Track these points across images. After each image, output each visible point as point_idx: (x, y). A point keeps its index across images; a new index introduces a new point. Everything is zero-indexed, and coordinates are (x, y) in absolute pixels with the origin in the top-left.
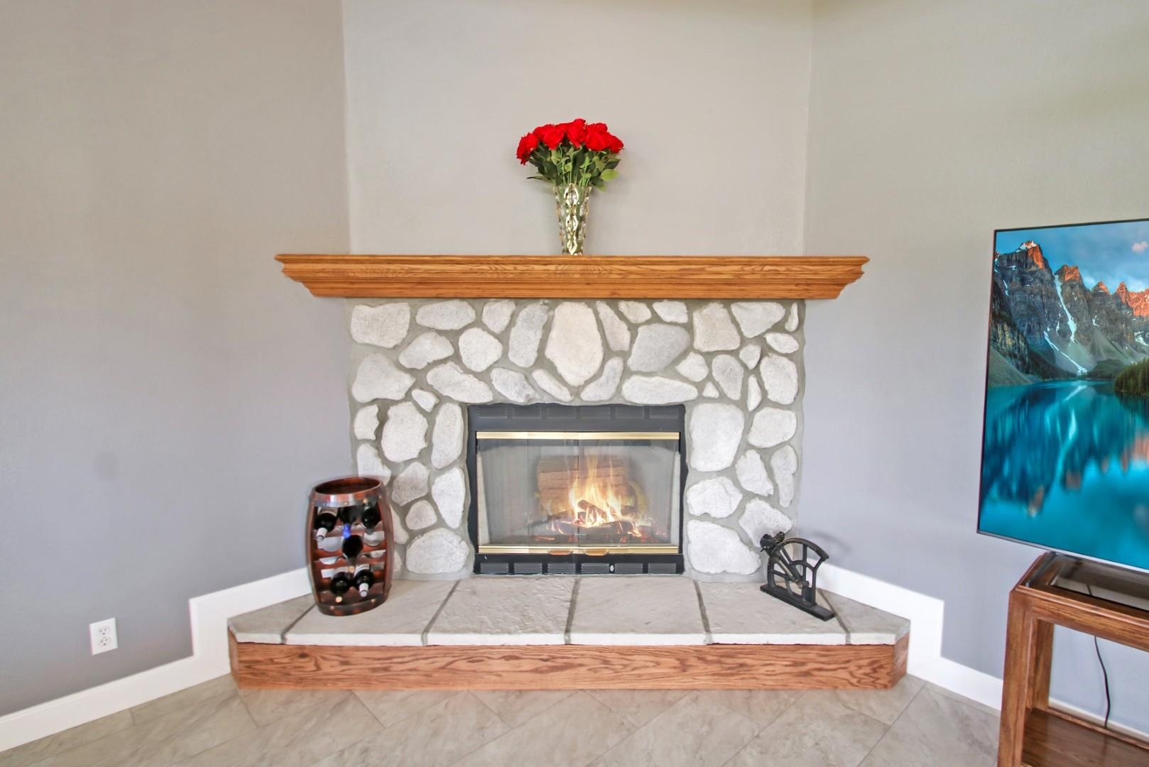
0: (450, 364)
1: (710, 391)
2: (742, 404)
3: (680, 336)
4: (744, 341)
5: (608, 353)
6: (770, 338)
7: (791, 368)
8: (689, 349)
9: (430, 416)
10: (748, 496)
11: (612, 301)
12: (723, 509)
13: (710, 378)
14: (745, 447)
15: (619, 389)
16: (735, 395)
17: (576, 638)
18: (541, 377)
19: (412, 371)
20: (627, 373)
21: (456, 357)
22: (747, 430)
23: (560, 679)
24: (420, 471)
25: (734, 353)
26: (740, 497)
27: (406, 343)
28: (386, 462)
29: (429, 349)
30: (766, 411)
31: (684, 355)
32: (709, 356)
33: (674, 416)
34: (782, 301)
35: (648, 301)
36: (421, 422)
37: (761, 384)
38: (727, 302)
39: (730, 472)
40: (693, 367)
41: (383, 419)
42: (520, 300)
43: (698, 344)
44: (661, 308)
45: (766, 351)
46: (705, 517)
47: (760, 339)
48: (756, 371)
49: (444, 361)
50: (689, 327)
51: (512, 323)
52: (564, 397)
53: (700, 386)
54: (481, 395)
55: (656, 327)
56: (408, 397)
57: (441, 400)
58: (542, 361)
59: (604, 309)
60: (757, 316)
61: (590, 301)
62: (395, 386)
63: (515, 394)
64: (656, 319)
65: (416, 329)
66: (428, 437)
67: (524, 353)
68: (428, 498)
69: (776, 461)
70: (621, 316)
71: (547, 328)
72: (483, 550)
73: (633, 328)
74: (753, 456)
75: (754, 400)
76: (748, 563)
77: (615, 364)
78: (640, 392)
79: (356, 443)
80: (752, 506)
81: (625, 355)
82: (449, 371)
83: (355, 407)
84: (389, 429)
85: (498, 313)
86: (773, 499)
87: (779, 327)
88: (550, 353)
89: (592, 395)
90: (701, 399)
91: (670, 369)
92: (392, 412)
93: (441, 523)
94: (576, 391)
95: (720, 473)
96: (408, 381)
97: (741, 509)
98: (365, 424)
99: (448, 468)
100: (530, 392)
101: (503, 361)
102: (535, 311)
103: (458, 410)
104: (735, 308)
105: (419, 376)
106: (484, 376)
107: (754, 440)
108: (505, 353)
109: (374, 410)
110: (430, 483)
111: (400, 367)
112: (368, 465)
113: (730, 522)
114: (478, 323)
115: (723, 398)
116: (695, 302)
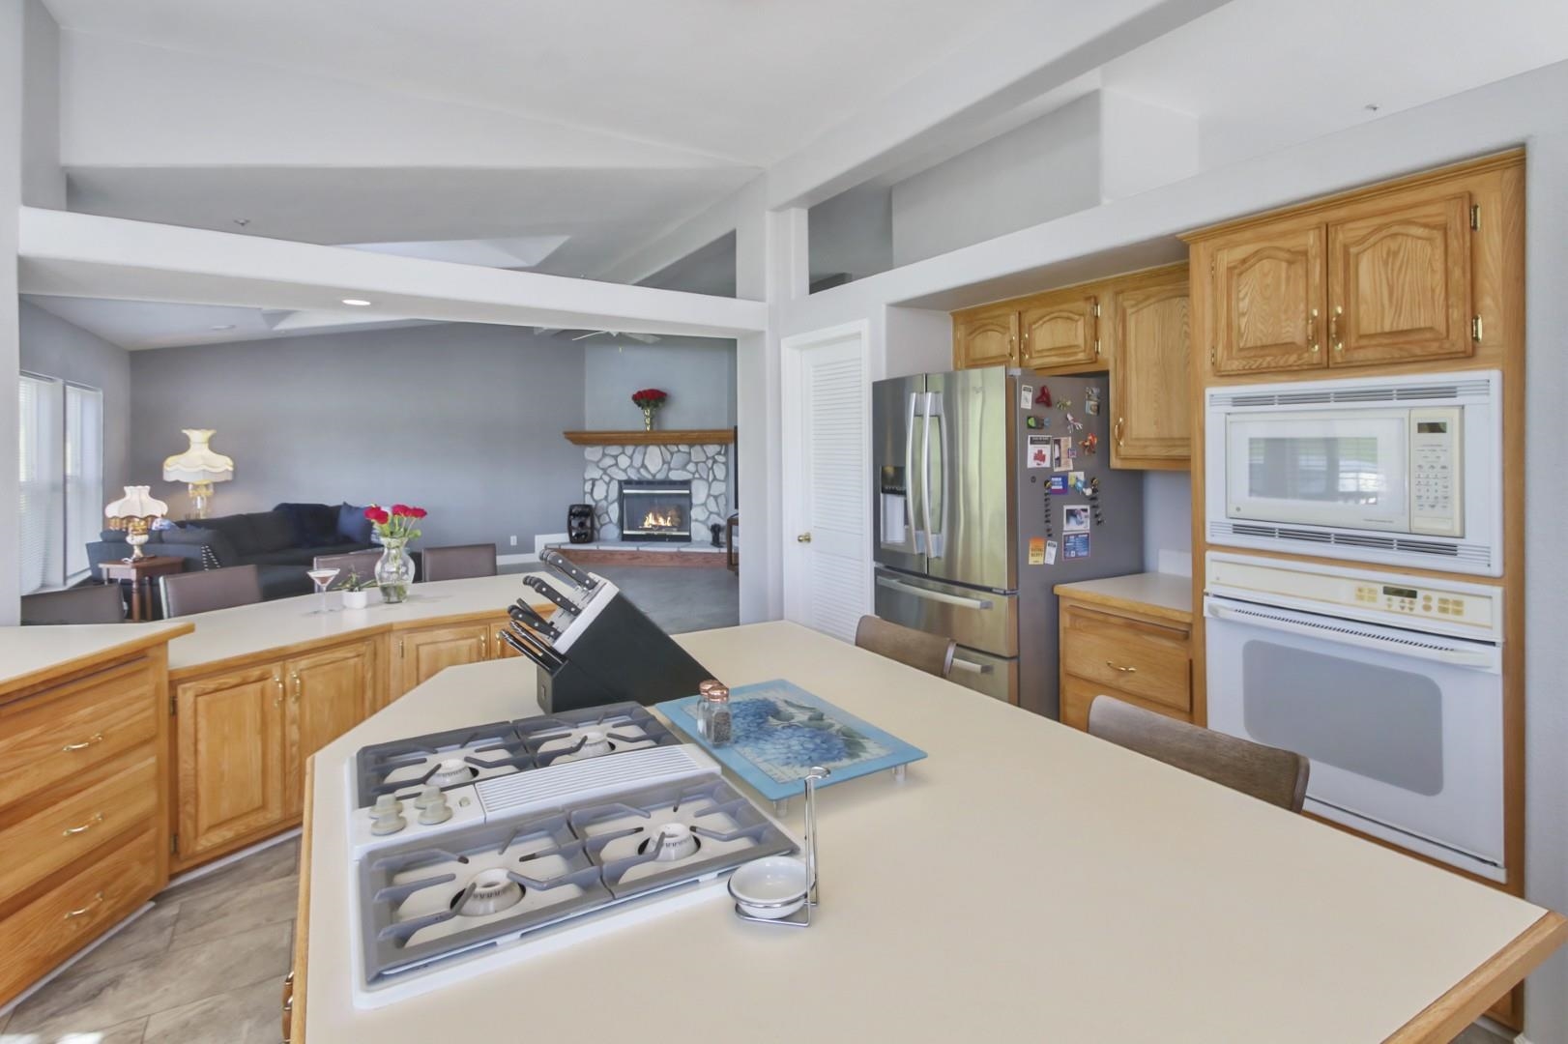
0: (614, 467)
1: (697, 476)
2: (707, 480)
3: (686, 456)
4: (708, 458)
5: (664, 462)
6: (716, 457)
7: (723, 467)
8: (690, 461)
9: (608, 484)
10: (711, 513)
11: (665, 445)
12: (702, 517)
13: (697, 471)
14: (709, 495)
15: (667, 475)
16: (705, 477)
17: (641, 549)
18: (642, 470)
19: (602, 469)
20: (670, 469)
21: (616, 464)
22: (709, 490)
23: (636, 562)
24: (604, 503)
25: (705, 462)
26: (707, 513)
27: (600, 460)
28: (594, 500)
29: (608, 461)
30: (715, 482)
31: (688, 463)
32: (697, 463)
33: (686, 484)
34: (718, 444)
35: (677, 445)
36: (605, 487)
37: (713, 473)
38: (702, 445)
39: (704, 504)
40: (691, 467)
41: (593, 485)
42: (637, 445)
43: (693, 458)
44: (680, 447)
45: (715, 461)
46: (696, 520)
47: (713, 457)
48: (712, 468)
49: (612, 466)
50: (690, 453)
51: (634, 452)
52: (650, 477)
53: (694, 474)
54: (623, 477)
55: (679, 454)
56: (601, 478)
57: (612, 479)
58: (643, 466)
59: (662, 448)
60: (712, 449)
61: (658, 445)
62: (596, 474)
63: (634, 477)
64: (679, 451)
65: (604, 455)
66: (607, 492)
67: (637, 462)
68: (607, 513)
69: (719, 500)
70: (668, 450)
71: (645, 454)
72: (625, 532)
73: (672, 454)
74: (712, 498)
75: (711, 479)
76: (708, 536)
77: (666, 466)
78: (675, 476)
79: (585, 493)
80: (712, 516)
81: (669, 463)
82: (614, 469)
83: (585, 481)
84: (595, 489)
85: (629, 449)
86: (718, 514)
87: (719, 453)
88: (646, 462)
89: (659, 477)
90: (694, 478)
91: (684, 468)
92: (597, 483)
93: (611, 521)
94: (654, 476)
95: (702, 505)
96: (601, 472)
97: (708, 518)
98: (588, 487)
99: (613, 502)
100: (639, 476)
101: (631, 466)
102: (641, 449)
103: (617, 483)
104: (705, 447)
105: (605, 471)
106: (625, 471)
107: (712, 492)
108: (632, 462)
109: (591, 482)
110: (607, 508)
111: (598, 467)
112: (589, 501)
113: (703, 522)
114: (623, 453)
115: (701, 478)
116: (691, 445)
